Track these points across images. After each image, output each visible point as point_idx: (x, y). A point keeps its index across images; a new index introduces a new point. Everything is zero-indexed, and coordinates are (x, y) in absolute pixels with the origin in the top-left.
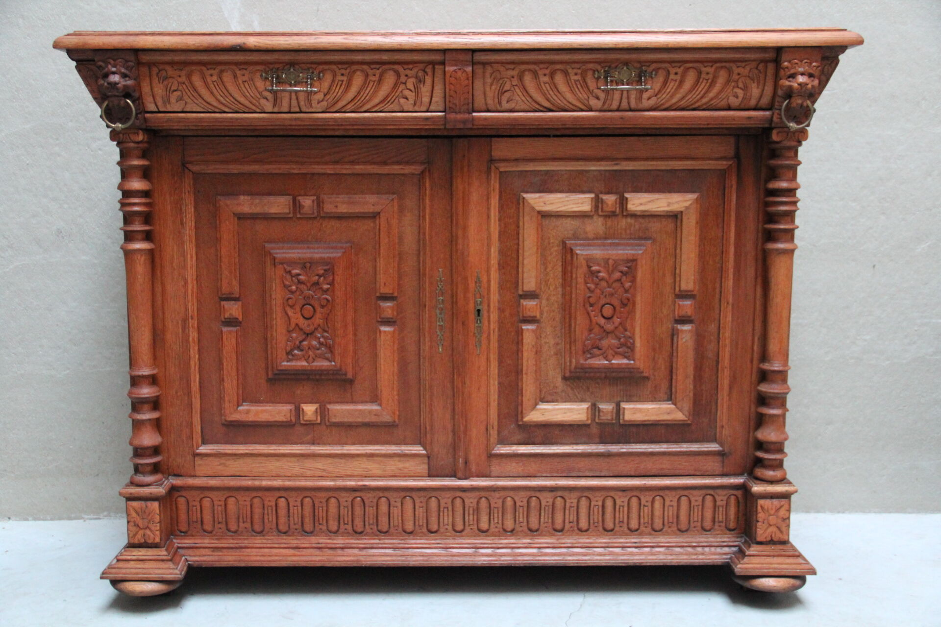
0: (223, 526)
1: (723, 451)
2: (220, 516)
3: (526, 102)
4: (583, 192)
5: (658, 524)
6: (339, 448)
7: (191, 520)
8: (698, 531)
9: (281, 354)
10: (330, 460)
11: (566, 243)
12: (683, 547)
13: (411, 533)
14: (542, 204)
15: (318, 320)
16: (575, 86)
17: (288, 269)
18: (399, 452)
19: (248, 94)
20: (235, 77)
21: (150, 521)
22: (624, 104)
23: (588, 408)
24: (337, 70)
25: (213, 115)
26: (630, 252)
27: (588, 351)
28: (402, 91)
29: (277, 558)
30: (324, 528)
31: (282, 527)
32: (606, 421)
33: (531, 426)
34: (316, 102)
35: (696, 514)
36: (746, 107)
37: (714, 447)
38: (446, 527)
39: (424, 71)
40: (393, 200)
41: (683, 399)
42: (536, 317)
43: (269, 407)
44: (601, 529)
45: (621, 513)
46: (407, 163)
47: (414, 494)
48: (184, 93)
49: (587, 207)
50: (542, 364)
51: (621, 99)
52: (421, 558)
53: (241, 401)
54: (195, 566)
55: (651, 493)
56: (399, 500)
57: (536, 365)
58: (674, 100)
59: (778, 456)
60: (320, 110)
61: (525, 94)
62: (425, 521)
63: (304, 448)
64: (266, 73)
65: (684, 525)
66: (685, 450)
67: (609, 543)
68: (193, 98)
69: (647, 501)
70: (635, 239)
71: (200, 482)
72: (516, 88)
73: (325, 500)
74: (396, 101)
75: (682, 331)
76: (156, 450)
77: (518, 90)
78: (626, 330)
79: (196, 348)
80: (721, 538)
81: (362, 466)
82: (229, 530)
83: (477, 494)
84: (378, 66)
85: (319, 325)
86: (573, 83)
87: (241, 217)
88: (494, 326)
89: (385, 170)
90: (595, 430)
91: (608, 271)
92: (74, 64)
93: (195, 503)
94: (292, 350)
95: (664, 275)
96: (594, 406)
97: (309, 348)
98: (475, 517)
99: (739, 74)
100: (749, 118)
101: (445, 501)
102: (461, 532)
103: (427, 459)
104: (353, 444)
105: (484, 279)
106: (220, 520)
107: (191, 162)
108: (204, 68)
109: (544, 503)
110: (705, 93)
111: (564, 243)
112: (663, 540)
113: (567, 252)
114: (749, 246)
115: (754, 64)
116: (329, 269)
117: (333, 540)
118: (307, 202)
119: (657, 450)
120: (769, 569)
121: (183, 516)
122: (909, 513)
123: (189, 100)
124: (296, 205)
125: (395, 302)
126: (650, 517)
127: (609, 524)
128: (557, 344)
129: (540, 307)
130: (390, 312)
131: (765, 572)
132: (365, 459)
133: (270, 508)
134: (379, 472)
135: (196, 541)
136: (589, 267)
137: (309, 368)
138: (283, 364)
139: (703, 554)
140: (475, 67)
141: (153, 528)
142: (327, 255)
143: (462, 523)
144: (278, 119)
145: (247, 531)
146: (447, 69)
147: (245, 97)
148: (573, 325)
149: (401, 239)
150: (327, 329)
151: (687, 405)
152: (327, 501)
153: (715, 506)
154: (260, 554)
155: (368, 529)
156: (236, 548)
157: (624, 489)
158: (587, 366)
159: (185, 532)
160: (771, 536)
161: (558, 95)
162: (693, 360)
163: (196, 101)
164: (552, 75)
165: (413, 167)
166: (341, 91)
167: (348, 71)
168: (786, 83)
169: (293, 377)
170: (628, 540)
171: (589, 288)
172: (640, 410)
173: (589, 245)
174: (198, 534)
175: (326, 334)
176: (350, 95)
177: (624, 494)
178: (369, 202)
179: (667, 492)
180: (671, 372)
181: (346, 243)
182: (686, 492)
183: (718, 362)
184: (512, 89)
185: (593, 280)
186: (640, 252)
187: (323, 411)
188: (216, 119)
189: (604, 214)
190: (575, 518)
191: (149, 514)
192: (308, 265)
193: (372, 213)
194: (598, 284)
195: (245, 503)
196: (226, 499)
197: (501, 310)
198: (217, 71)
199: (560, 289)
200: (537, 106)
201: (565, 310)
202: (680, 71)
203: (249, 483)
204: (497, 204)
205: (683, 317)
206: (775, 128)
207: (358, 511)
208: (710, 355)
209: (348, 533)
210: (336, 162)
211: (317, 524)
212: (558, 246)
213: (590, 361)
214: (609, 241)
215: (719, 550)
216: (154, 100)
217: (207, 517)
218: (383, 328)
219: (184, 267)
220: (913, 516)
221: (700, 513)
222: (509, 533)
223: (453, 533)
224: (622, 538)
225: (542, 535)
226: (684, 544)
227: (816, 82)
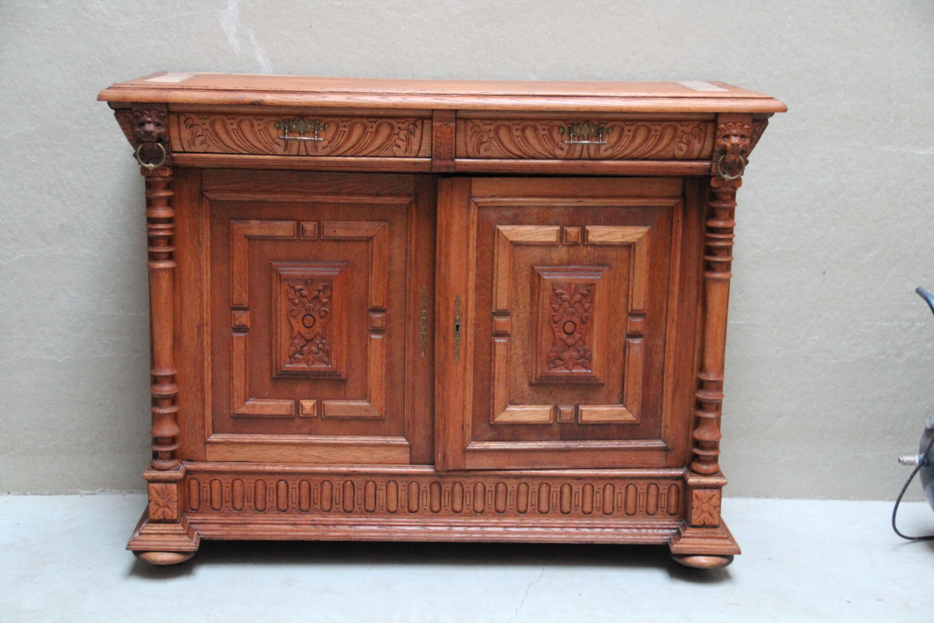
0: (229, 505)
1: (667, 447)
2: (227, 495)
3: (501, 151)
4: (550, 225)
5: (608, 508)
6: (333, 438)
7: (201, 499)
8: (643, 515)
9: (285, 357)
10: (325, 449)
11: (534, 269)
12: (630, 528)
13: (395, 512)
14: (514, 235)
15: (318, 328)
16: (543, 139)
17: (292, 285)
18: (385, 442)
19: (262, 140)
20: (252, 125)
21: (168, 500)
22: (585, 154)
23: (550, 410)
24: (340, 123)
25: (231, 156)
26: (590, 277)
27: (551, 361)
28: (395, 141)
29: (277, 533)
30: (318, 507)
31: (282, 506)
32: (566, 421)
33: (500, 425)
34: (321, 148)
35: (641, 501)
36: (689, 158)
37: (659, 444)
38: (425, 507)
39: (414, 124)
40: (384, 226)
41: (633, 403)
42: (507, 331)
43: (272, 403)
44: (559, 511)
45: (577, 498)
46: (398, 195)
47: (397, 479)
48: (207, 137)
49: (553, 238)
50: (512, 372)
51: (582, 151)
52: (403, 535)
53: (248, 397)
54: (206, 539)
55: (603, 481)
56: (384, 484)
57: (506, 373)
58: (627, 152)
59: (712, 453)
60: (324, 154)
61: (501, 145)
62: (406, 503)
63: (302, 438)
64: (279, 124)
65: (631, 510)
66: (634, 446)
67: (565, 524)
68: (215, 142)
69: (599, 489)
70: (594, 265)
71: (210, 467)
72: (492, 139)
73: (320, 483)
74: (390, 148)
75: (633, 344)
76: (173, 440)
77: (494, 142)
78: (585, 344)
79: (210, 350)
80: (663, 521)
81: (353, 454)
82: (235, 508)
84: (375, 120)
85: (319, 333)
86: (542, 137)
87: (251, 239)
88: (470, 339)
89: (378, 200)
90: (556, 429)
91: (570, 293)
92: (113, 111)
93: (205, 485)
94: (294, 354)
95: (619, 296)
96: (556, 408)
97: (309, 353)
98: (450, 499)
99: (683, 131)
100: (691, 168)
101: (424, 485)
102: (437, 512)
103: (409, 449)
104: (346, 435)
105: (463, 298)
106: (227, 499)
107: (207, 191)
108: (225, 118)
109: (509, 488)
110: (654, 147)
111: (533, 269)
112: (613, 522)
113: (535, 277)
114: (693, 273)
115: (696, 124)
116: (328, 286)
117: (326, 517)
118: (309, 226)
119: (610, 446)
120: (700, 548)
121: (195, 496)
122: (852, 500)
123: (211, 144)
124: (300, 230)
125: (384, 314)
126: (601, 502)
127: (566, 508)
128: (525, 355)
129: (511, 322)
130: (380, 322)
131: (697, 551)
132: (355, 448)
133: (271, 490)
134: (367, 460)
135: (206, 518)
136: (554, 290)
137: (309, 370)
138: (286, 366)
139: (646, 535)
140: (458, 122)
141: (171, 506)
142: (327, 273)
143: (438, 504)
144: (288, 161)
145: (251, 510)
146: (434, 124)
147: (261, 143)
148: (539, 340)
149: (390, 258)
150: (325, 337)
151: (636, 408)
152: (322, 483)
153: (658, 495)
154: (263, 529)
155: (356, 509)
156: (241, 524)
157: (579, 478)
158: (551, 375)
159: (197, 510)
160: (704, 521)
161: (528, 145)
162: (642, 369)
163: (218, 145)
164: (523, 130)
165: (401, 199)
166: (343, 140)
167: (349, 123)
168: (721, 142)
169: (294, 377)
170: (582, 522)
171: (553, 308)
172: (596, 412)
173: (554, 271)
174: (207, 512)
175: (324, 341)
176: (350, 143)
177: (579, 482)
178: (364, 228)
179: (617, 481)
180: (623, 379)
181: (343, 262)
182: (633, 482)
183: (663, 371)
184: (489, 140)
185: (557, 301)
186: (599, 277)
187: (319, 406)
188: (234, 159)
189: (568, 243)
190: (537, 502)
191: (168, 495)
192: (310, 282)
193: (366, 237)
194: (561, 305)
195: (250, 485)
196: (233, 481)
197: (477, 326)
198: (236, 121)
199: (528, 308)
200: (510, 155)
201: (532, 326)
202: (633, 128)
203: (255, 468)
204: (476, 234)
205: (634, 332)
206: (713, 176)
207: (349, 492)
208: (657, 364)
209: (339, 512)
210: (335, 193)
211: (312, 504)
212: (528, 270)
213: (554, 371)
214: (572, 267)
215: (660, 532)
216: (181, 142)
217: (216, 497)
218: (373, 336)
219: (200, 280)
220: (855, 503)
221: (645, 500)
222: (479, 514)
223: (431, 513)
224: (577, 520)
225: (507, 516)
226: (631, 526)
227: (748, 141)
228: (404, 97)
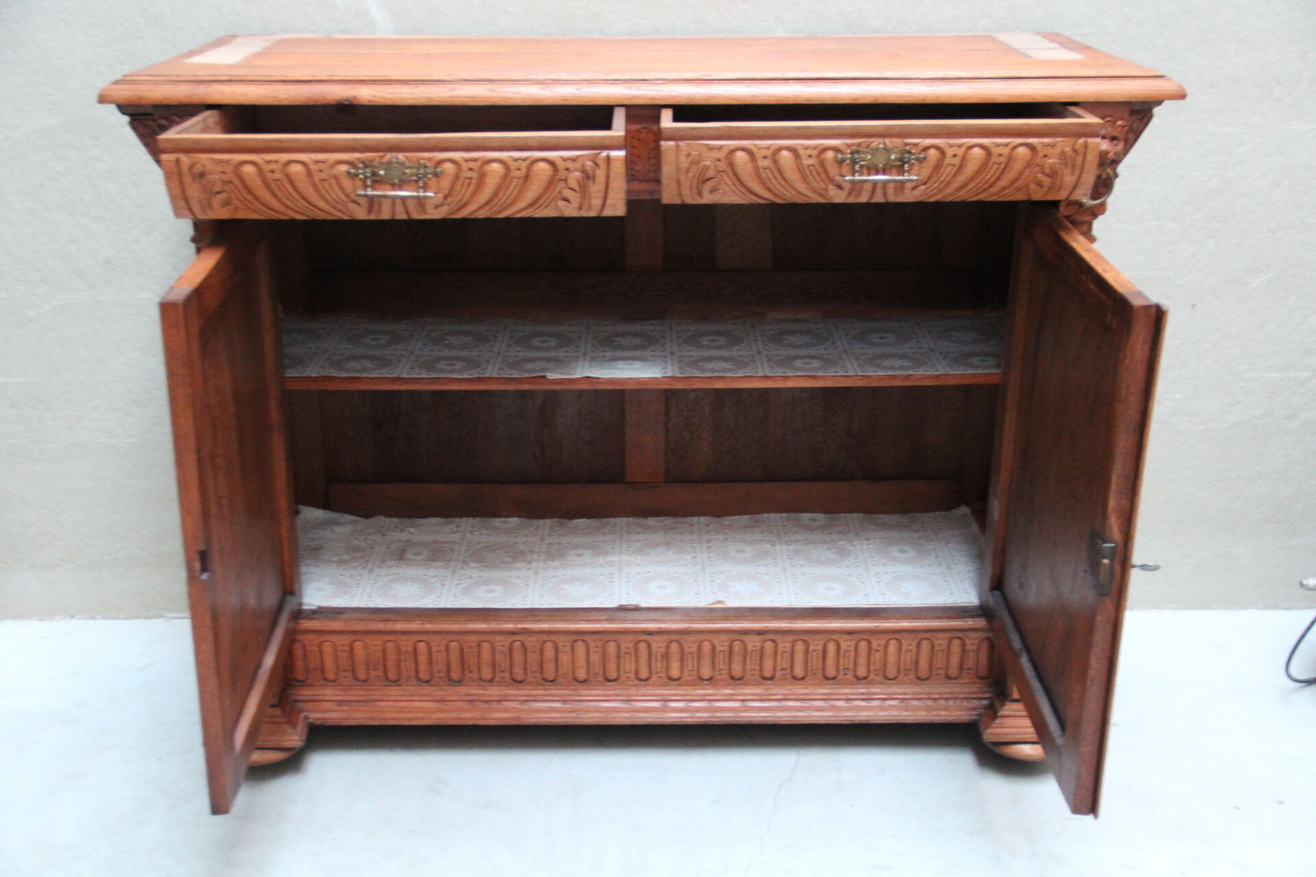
0: (349, 674)
2: (345, 662)
3: (738, 192)
5: (891, 671)
7: (309, 667)
8: (941, 679)
12: (921, 699)
13: (584, 681)
28: (560, 192)
29: (417, 715)
30: (475, 676)
31: (424, 676)
34: (432, 207)
35: (939, 660)
38: (628, 674)
44: (820, 677)
45: (846, 659)
47: (587, 638)
51: (874, 191)
52: (597, 715)
54: (317, 724)
55: (884, 636)
56: (568, 644)
61: (737, 183)
62: (601, 668)
65: (924, 673)
67: (830, 694)
69: (879, 646)
71: (318, 625)
72: (723, 174)
73: (476, 644)
74: (553, 204)
77: (726, 178)
80: (969, 688)
82: (356, 679)
83: (666, 637)
86: (806, 169)
93: (313, 648)
98: (664, 663)
101: (626, 645)
102: (646, 680)
106: (345, 667)
109: (750, 648)
112: (897, 691)
117: (487, 690)
120: (1026, 734)
121: (299, 663)
122: (1215, 609)
123: (239, 203)
126: (882, 663)
127: (831, 672)
131: (1020, 737)
133: (407, 654)
135: (316, 693)
139: (946, 709)
143: (647, 669)
145: (380, 681)
152: (479, 646)
153: (963, 653)
154: (397, 709)
155: (530, 678)
156: (366, 701)
157: (850, 633)
159: (303, 681)
161: (783, 182)
164: (775, 157)
166: (469, 192)
170: (854, 691)
174: (319, 684)
176: (483, 198)
177: (851, 637)
179: (904, 636)
182: (928, 635)
184: (718, 176)
190: (789, 665)
195: (376, 647)
196: (351, 644)
200: (753, 198)
203: (381, 626)
207: (518, 656)
209: (505, 682)
211: (466, 672)
215: (966, 704)
217: (329, 664)
221: (945, 659)
222: (706, 682)
223: (637, 682)
224: (846, 688)
225: (747, 684)
226: (921, 696)
227: (1120, 146)
228: (578, 86)
